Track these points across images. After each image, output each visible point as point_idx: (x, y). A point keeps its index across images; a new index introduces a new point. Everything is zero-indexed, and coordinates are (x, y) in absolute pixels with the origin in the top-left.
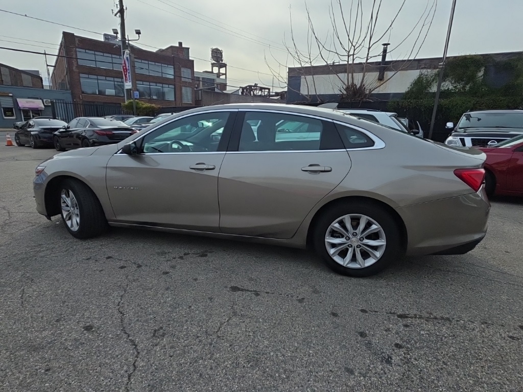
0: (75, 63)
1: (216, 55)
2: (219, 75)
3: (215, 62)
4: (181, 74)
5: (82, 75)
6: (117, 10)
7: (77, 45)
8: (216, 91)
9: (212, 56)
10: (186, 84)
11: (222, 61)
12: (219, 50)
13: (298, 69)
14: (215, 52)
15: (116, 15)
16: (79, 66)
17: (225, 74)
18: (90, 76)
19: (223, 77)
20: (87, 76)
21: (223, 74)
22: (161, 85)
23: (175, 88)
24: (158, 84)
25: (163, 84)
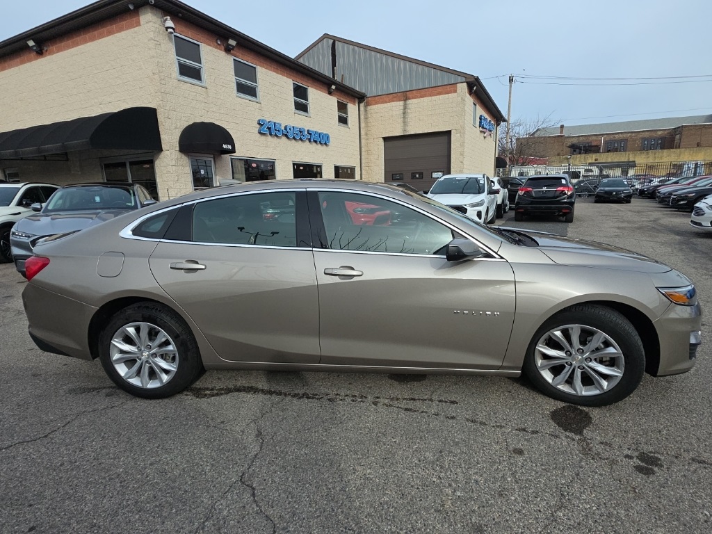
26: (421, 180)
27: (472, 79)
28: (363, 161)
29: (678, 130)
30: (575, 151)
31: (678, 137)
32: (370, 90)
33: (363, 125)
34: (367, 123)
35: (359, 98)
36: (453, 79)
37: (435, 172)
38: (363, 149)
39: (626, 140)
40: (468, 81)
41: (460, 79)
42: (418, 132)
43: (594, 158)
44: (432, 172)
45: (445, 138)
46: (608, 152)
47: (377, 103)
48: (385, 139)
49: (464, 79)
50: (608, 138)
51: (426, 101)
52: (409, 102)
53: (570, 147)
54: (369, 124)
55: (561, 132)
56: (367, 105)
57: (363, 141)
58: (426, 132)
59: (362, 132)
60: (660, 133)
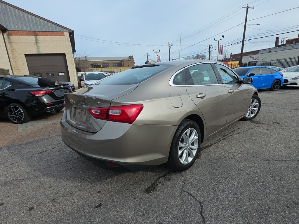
26: (53, 77)
27: (71, 31)
28: (12, 67)
29: (122, 61)
30: (93, 67)
31: (123, 63)
32: (10, 26)
33: (8, 46)
34: (11, 45)
35: (2, 30)
36: (61, 30)
37: (60, 73)
38: (11, 60)
39: (108, 63)
40: (69, 32)
41: (65, 30)
42: (47, 53)
43: (101, 70)
44: (58, 73)
45: (62, 57)
46: (104, 67)
47: (16, 35)
48: (26, 55)
49: (67, 31)
50: (103, 62)
51: (49, 38)
52: (38, 37)
53: (91, 65)
54: (13, 46)
55: (86, 59)
56: (9, 35)
57: (10, 55)
58: (51, 53)
59: (9, 50)
60: (118, 61)
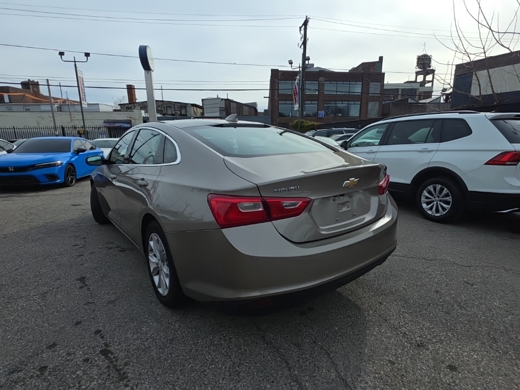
0: (276, 92)
1: (422, 62)
2: (423, 83)
3: (421, 70)
4: (368, 90)
5: (280, 102)
6: (301, 43)
7: (279, 78)
8: (409, 102)
9: (418, 64)
10: (374, 99)
11: (430, 67)
12: (428, 56)
13: (468, 64)
14: (422, 59)
15: (300, 47)
16: (279, 95)
17: (432, 81)
18: (287, 102)
19: (429, 85)
20: (284, 102)
21: (429, 82)
22: (347, 102)
23: (361, 104)
24: (344, 102)
25: (348, 101)
